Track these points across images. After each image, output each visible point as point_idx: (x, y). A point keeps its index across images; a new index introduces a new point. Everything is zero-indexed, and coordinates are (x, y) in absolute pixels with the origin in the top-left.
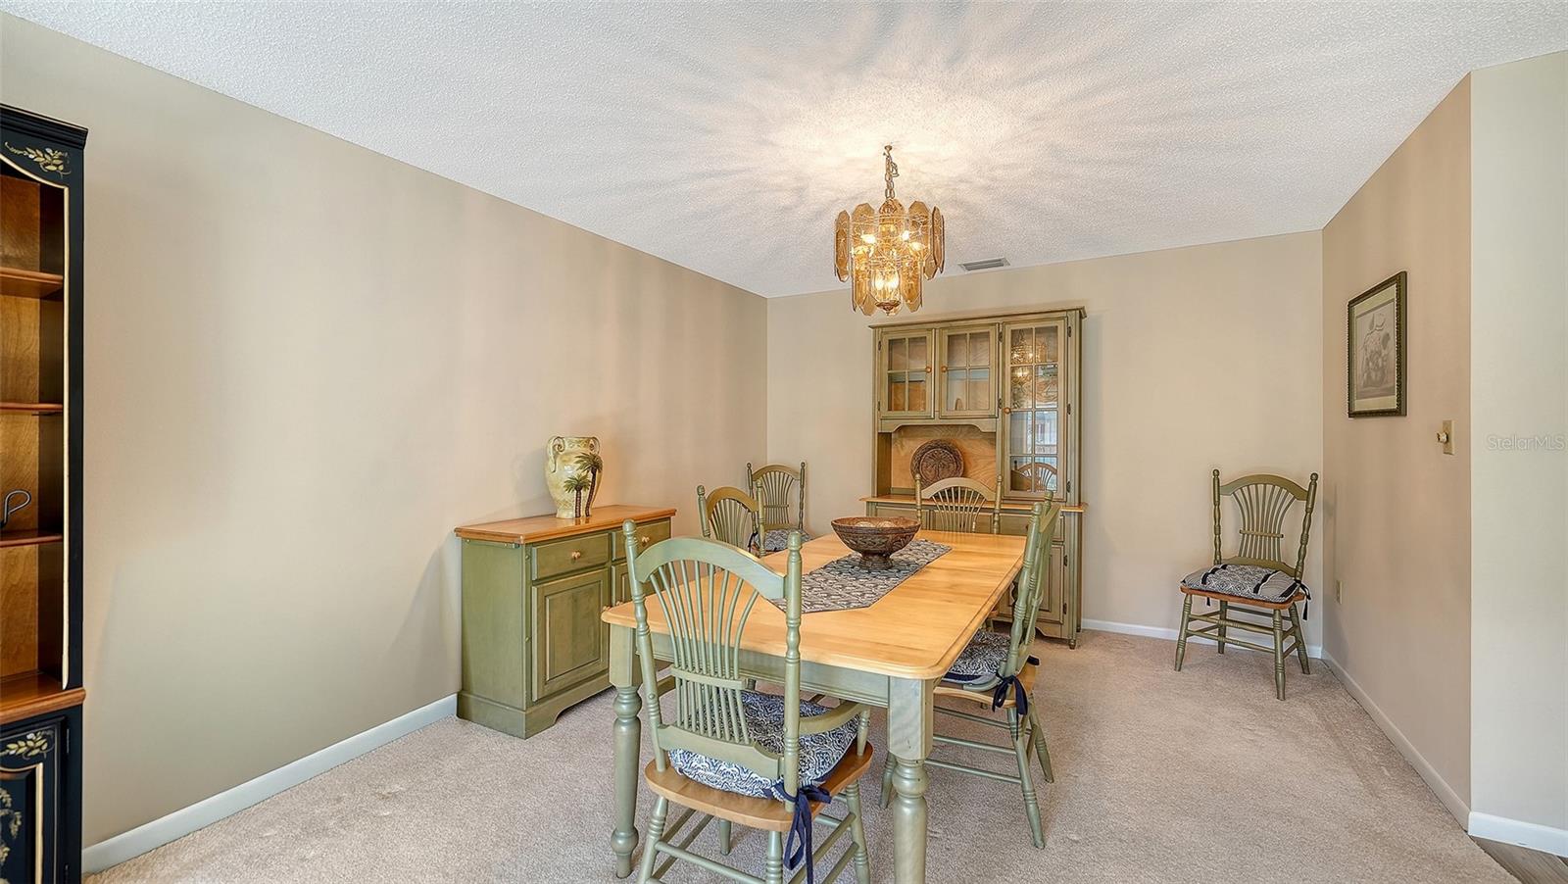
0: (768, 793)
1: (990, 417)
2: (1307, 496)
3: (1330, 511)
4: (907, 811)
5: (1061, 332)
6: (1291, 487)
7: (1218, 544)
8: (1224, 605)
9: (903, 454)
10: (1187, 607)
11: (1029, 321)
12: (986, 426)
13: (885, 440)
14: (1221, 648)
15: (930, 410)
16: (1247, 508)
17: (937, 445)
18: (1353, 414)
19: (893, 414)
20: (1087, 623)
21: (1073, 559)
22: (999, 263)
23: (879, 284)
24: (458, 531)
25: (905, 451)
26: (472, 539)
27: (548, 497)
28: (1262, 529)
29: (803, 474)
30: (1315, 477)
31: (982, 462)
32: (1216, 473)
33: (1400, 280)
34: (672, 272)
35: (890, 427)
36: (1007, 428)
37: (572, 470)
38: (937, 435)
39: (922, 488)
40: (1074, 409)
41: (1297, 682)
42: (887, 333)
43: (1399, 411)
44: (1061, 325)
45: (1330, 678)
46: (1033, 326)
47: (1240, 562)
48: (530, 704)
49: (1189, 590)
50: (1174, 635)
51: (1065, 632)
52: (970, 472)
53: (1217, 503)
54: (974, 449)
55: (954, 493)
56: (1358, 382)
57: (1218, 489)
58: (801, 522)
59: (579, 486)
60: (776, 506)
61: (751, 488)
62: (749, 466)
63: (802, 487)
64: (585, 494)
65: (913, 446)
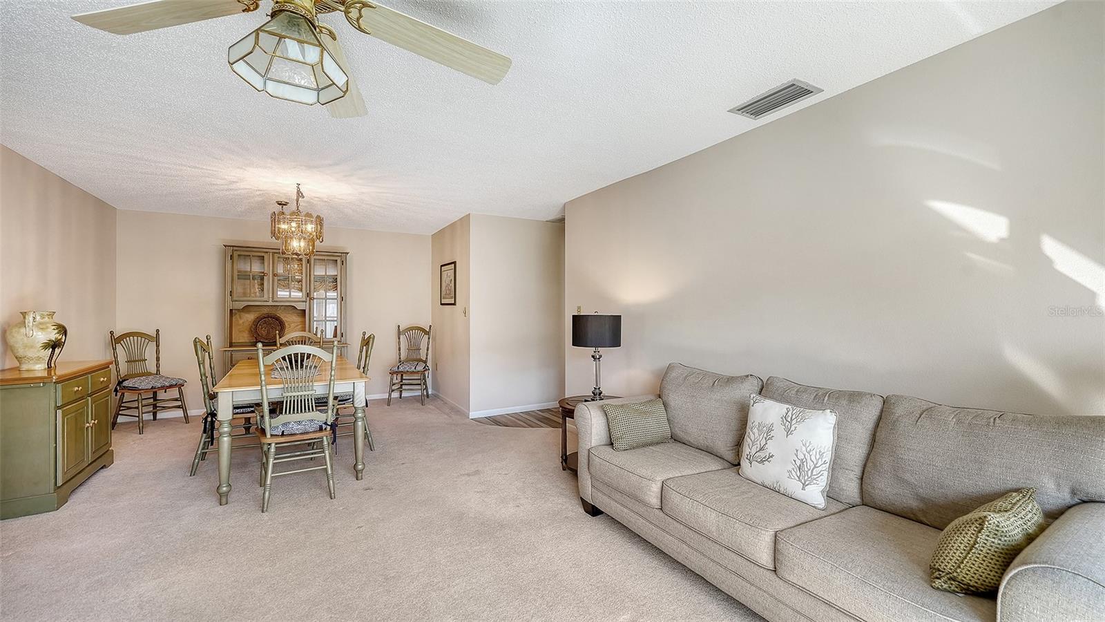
1: (303, 302)
2: (427, 333)
3: (434, 339)
4: (360, 423)
5: (339, 262)
6: (423, 330)
7: (400, 355)
8: (402, 375)
9: (241, 322)
10: (392, 379)
11: (324, 255)
12: (300, 306)
13: (231, 313)
14: (401, 397)
15: (267, 296)
16: (409, 340)
17: (269, 316)
18: (441, 304)
19: (241, 298)
25: (243, 320)
28: (414, 347)
29: (157, 339)
30: (430, 326)
32: (399, 326)
33: (454, 263)
35: (238, 306)
38: (266, 311)
40: (344, 299)
41: (426, 400)
42: (236, 250)
43: (454, 304)
44: (338, 259)
45: (436, 397)
46: (325, 258)
47: (408, 360)
49: (391, 373)
50: (387, 395)
53: (399, 338)
56: (443, 293)
57: (399, 333)
58: (158, 371)
59: (54, 345)
60: (136, 361)
61: (114, 349)
62: (112, 333)
63: (158, 346)
64: (57, 351)
65: (250, 317)
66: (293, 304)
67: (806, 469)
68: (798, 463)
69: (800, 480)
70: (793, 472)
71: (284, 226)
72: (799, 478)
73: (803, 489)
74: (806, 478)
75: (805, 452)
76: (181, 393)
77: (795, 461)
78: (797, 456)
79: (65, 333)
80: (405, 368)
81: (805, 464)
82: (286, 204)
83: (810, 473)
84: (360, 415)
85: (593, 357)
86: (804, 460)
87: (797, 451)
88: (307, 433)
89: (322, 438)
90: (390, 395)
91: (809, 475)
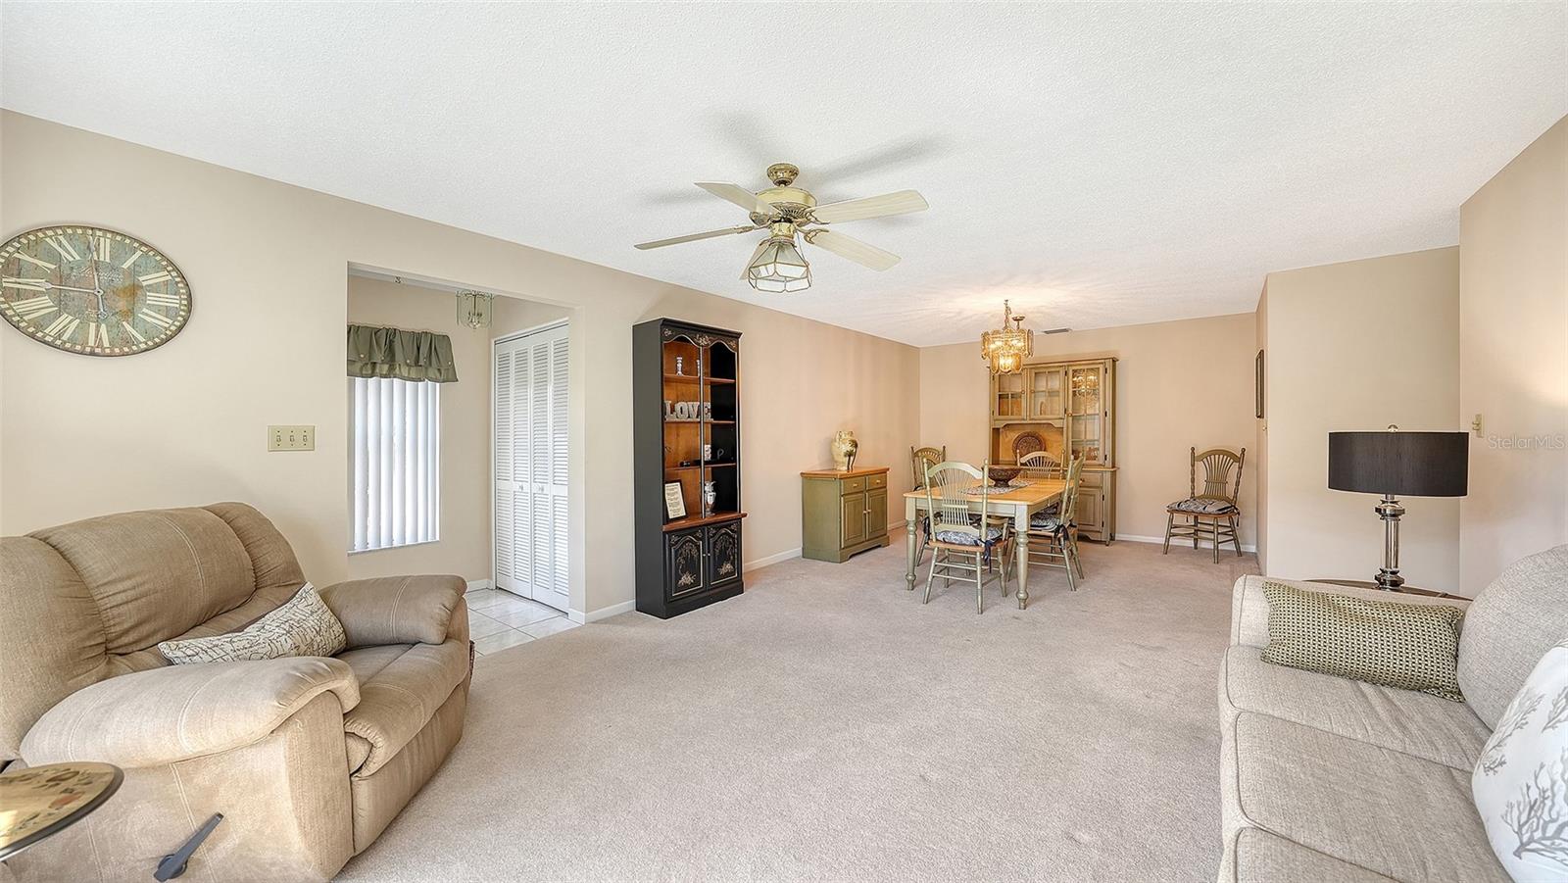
0: (975, 542)
1: (1060, 419)
2: (1239, 460)
3: (1256, 469)
4: (1022, 549)
5: (1102, 370)
6: (1231, 456)
7: (1193, 489)
8: (1196, 518)
9: (1007, 440)
10: (1171, 520)
11: (1083, 365)
12: (1057, 424)
13: (996, 432)
14: (1196, 548)
15: (1024, 414)
16: (1209, 469)
17: (1029, 435)
18: (1257, 417)
19: (1001, 417)
20: (1118, 537)
21: (1108, 497)
22: (1065, 330)
23: (1002, 362)
24: (802, 474)
25: (1009, 438)
26: (806, 477)
27: (832, 460)
28: (1217, 480)
29: (944, 453)
30: (1244, 450)
31: (1055, 445)
32: (1193, 449)
33: (1262, 353)
34: (875, 340)
35: (1000, 425)
36: (1070, 425)
37: (848, 447)
38: (1028, 430)
39: (1021, 457)
40: (1110, 414)
41: (1232, 558)
43: (1262, 416)
44: (1101, 367)
45: (1254, 557)
46: (1086, 367)
47: (1204, 497)
48: (841, 549)
49: (1172, 511)
50: (1162, 540)
51: (1105, 537)
52: (1049, 449)
53: (1193, 465)
54: (1049, 436)
55: (1039, 461)
56: (1258, 400)
59: (850, 454)
61: (914, 461)
62: (912, 448)
64: (852, 458)
65: (1013, 435)
66: (1050, 422)
67: (1546, 817)
68: (1534, 794)
69: (1519, 833)
70: (1515, 810)
71: (992, 346)
72: (1521, 827)
73: (1518, 853)
74: (1538, 835)
75: (1558, 777)
77: (1528, 788)
78: (1536, 778)
79: (856, 446)
80: (1197, 508)
81: (1548, 803)
82: (1022, 318)
83: (1551, 829)
84: (1022, 540)
85: (1378, 510)
86: (1549, 793)
87: (1542, 767)
88: (965, 545)
89: (975, 553)
90: (1167, 540)
91: (1549, 833)
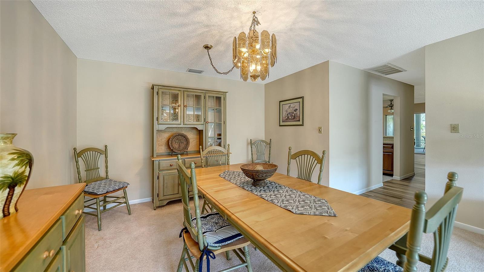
11: (213, 93)
12: (200, 128)
15: (180, 121)
17: (179, 134)
18: (280, 126)
19: (164, 123)
22: (201, 72)
30: (271, 140)
32: (251, 140)
33: (303, 97)
35: (162, 128)
36: (207, 128)
40: (225, 123)
43: (301, 125)
44: (222, 96)
46: (215, 95)
55: (213, 152)
57: (251, 144)
58: (107, 175)
59: (13, 182)
60: (92, 169)
61: (77, 162)
62: (75, 149)
63: (106, 157)
64: (18, 190)
66: (196, 126)
76: (125, 193)
79: (30, 163)
